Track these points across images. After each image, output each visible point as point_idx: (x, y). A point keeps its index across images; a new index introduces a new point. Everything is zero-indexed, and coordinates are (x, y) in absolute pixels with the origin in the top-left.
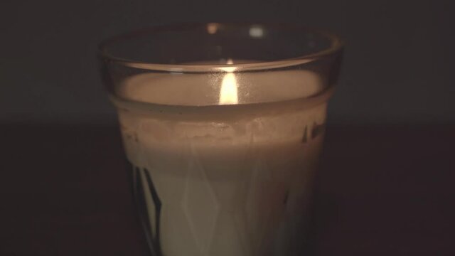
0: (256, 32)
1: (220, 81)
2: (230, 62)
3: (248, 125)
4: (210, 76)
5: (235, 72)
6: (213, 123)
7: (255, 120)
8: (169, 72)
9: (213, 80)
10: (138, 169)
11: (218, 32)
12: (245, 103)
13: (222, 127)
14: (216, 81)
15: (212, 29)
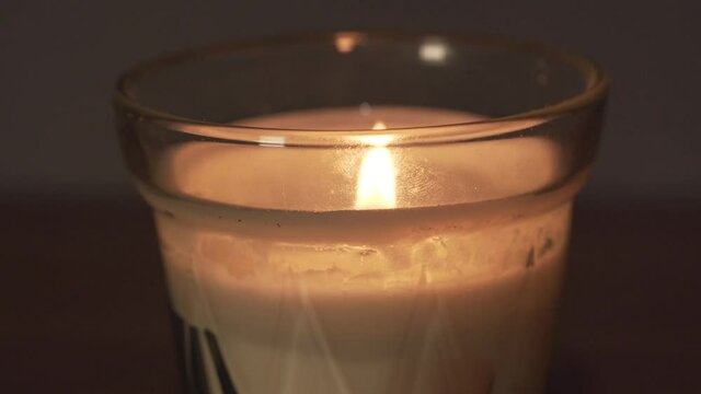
0: (434, 52)
1: (358, 163)
2: (380, 126)
3: (415, 249)
4: (339, 152)
5: (391, 146)
6: (345, 245)
7: (430, 240)
8: (256, 144)
9: (344, 162)
10: (194, 331)
11: (356, 50)
12: (409, 205)
13: (362, 254)
14: (353, 162)
15: (345, 43)
